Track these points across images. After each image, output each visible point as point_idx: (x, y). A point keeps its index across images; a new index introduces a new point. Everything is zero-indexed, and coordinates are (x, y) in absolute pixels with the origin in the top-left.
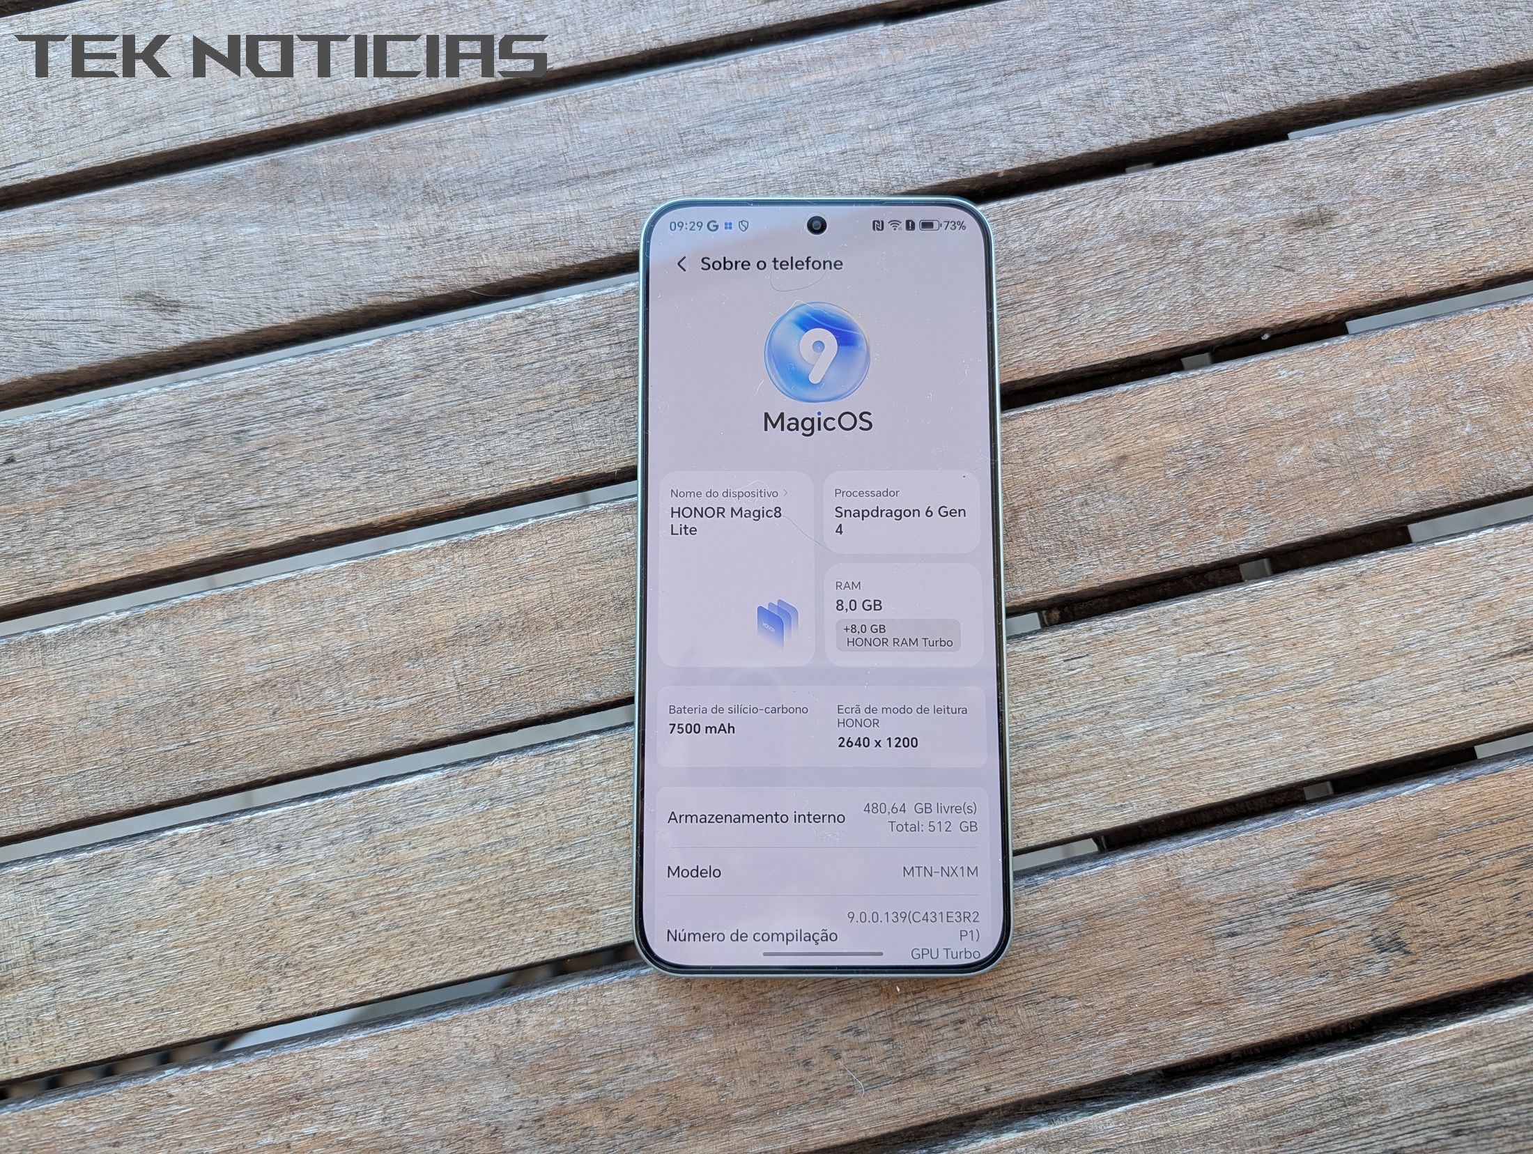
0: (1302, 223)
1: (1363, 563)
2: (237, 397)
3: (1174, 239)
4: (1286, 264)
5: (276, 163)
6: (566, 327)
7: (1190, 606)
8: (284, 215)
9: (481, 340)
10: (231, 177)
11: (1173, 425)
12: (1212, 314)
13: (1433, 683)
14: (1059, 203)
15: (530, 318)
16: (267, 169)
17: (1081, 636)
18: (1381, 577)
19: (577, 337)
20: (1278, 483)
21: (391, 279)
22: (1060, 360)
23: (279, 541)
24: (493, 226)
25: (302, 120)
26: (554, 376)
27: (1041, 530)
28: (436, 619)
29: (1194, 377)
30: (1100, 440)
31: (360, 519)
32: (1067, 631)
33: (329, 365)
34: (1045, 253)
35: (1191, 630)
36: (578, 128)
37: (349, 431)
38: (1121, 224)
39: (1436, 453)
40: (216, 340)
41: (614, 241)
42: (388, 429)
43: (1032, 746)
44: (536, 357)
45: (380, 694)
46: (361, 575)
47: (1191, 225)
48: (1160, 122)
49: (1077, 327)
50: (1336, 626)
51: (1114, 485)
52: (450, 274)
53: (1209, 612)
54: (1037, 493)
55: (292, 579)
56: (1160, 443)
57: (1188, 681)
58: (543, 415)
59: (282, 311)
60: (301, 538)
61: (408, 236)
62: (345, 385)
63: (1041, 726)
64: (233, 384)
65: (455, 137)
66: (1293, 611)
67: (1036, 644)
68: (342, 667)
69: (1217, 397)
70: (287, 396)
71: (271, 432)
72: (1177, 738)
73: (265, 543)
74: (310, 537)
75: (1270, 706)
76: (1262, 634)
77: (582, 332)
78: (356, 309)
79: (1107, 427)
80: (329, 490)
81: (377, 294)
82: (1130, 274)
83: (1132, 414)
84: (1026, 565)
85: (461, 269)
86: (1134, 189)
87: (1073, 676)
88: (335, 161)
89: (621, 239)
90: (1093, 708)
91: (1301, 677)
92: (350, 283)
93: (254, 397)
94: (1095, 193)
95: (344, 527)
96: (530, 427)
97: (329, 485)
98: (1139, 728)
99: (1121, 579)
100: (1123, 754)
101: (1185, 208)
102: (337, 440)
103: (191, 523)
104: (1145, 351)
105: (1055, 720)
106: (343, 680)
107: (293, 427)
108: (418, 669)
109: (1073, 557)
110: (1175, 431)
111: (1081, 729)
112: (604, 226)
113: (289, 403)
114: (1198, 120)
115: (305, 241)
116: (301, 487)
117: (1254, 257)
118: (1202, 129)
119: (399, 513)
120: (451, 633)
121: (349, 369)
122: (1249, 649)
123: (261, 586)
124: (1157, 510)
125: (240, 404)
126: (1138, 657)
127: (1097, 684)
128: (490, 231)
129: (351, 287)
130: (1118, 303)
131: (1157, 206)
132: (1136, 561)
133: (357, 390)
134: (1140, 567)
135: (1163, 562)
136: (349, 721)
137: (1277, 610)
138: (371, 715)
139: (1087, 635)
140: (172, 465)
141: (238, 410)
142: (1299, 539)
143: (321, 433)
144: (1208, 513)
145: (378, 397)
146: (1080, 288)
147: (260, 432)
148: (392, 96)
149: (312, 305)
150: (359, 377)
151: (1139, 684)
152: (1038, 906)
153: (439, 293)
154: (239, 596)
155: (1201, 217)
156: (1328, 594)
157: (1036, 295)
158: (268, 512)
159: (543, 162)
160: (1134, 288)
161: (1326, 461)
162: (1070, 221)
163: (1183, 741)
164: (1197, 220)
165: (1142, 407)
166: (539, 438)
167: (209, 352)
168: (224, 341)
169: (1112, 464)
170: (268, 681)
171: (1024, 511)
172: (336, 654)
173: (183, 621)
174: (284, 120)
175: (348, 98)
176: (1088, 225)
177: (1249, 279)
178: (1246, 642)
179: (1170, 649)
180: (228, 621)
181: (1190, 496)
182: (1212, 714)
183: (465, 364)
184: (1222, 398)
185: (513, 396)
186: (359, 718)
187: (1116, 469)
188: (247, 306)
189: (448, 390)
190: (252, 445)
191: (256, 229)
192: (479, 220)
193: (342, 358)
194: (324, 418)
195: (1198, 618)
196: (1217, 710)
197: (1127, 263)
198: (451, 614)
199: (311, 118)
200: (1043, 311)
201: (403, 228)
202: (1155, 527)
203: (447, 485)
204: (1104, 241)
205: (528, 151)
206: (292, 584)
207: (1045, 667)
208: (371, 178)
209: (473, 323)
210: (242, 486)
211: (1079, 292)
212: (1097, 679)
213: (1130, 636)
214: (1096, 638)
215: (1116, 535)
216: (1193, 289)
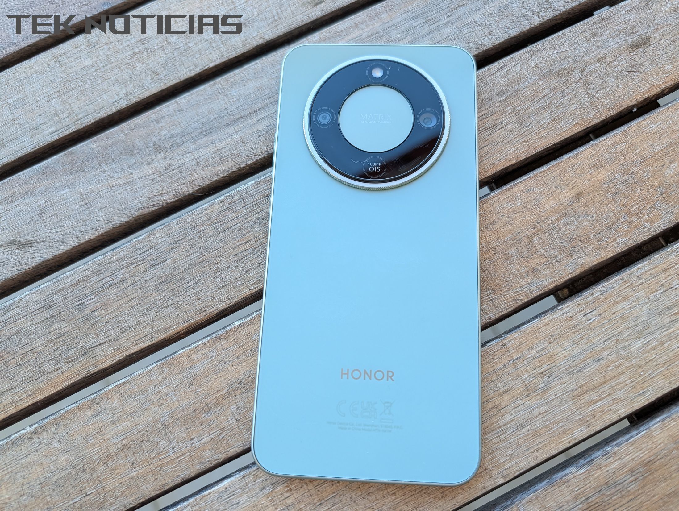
0: (635, 46)
2: (74, 286)
3: (570, 71)
4: (633, 69)
5: (72, 153)
6: (249, 200)
7: (644, 266)
8: (80, 179)
9: (204, 219)
10: (47, 167)
11: (601, 169)
12: (603, 105)
14: (501, 68)
15: (228, 201)
16: (66, 157)
17: (588, 299)
19: (257, 204)
20: (670, 185)
21: (146, 199)
22: (528, 149)
23: (115, 361)
24: (196, 156)
25: (80, 127)
26: (249, 229)
27: (547, 245)
28: (215, 385)
29: (604, 140)
30: (563, 187)
31: (158, 337)
32: (579, 299)
33: (122, 254)
34: (502, 96)
35: (649, 280)
36: (230, 94)
37: (141, 288)
38: (538, 71)
40: (56, 257)
41: (265, 148)
42: (162, 282)
43: (580, 371)
44: (237, 221)
45: (192, 437)
46: (166, 370)
47: (576, 61)
48: (542, 14)
49: (531, 130)
51: (579, 210)
52: (178, 188)
53: (656, 266)
54: (538, 226)
55: (127, 382)
56: (598, 180)
57: (657, 309)
58: (249, 252)
59: (89, 231)
60: (127, 356)
61: (151, 173)
62: (133, 263)
63: (582, 357)
64: (70, 279)
65: (165, 115)
67: (564, 311)
68: (167, 426)
69: (620, 148)
70: (102, 278)
71: (97, 300)
72: (662, 344)
73: (107, 364)
74: (131, 354)
77: (259, 201)
78: (131, 220)
79: (565, 179)
80: (136, 325)
81: (140, 209)
82: (551, 95)
83: (576, 169)
84: (545, 267)
85: (184, 184)
86: (539, 50)
87: (591, 323)
88: (102, 144)
89: (268, 146)
90: (609, 339)
92: (124, 207)
93: (84, 283)
94: (519, 58)
95: (149, 344)
96: (242, 260)
97: (136, 322)
98: (639, 344)
99: (600, 261)
100: (634, 361)
101: (570, 54)
102: (135, 295)
103: (62, 363)
104: (573, 133)
105: (589, 352)
106: (169, 434)
107: (109, 294)
108: (211, 416)
109: (569, 256)
110: (604, 172)
111: (606, 353)
112: (257, 141)
113: (104, 281)
114: (562, 8)
115: (94, 190)
116: (120, 327)
117: (615, 70)
118: (565, 12)
119: (179, 328)
120: (226, 390)
121: (133, 254)
123: (110, 390)
124: (608, 217)
125: (76, 289)
126: (625, 303)
127: (606, 325)
128: (195, 159)
129: (125, 209)
130: (550, 112)
131: (555, 56)
132: (605, 249)
133: (140, 264)
134: (609, 252)
135: (621, 245)
136: (178, 458)
138: (190, 451)
139: (591, 298)
140: (45, 333)
141: (76, 293)
143: (126, 294)
144: (637, 212)
145: (153, 266)
146: (527, 109)
147: (91, 302)
148: (126, 103)
149: (105, 224)
150: (140, 257)
151: (630, 318)
152: (614, 466)
153: (174, 200)
154: (98, 399)
155: (580, 56)
157: (504, 119)
158: (105, 346)
159: (215, 116)
160: (556, 101)
162: (510, 76)
163: (666, 345)
164: (578, 58)
165: (581, 163)
166: (249, 265)
167: (54, 264)
168: (61, 256)
169: (574, 199)
170: (125, 446)
171: (535, 236)
172: (162, 420)
173: (69, 422)
174: (70, 130)
175: (103, 109)
176: (520, 75)
177: (617, 81)
179: (641, 293)
180: (95, 416)
181: (623, 205)
183: (198, 235)
184: (623, 148)
185: (229, 245)
186: (183, 455)
187: (578, 201)
188: (70, 234)
189: (191, 252)
190: (88, 310)
191: (66, 191)
192: (188, 155)
193: (128, 249)
194: (125, 285)
195: (651, 272)
197: (548, 90)
198: (222, 379)
199: (85, 125)
200: (511, 126)
201: (146, 170)
202: (610, 227)
203: (203, 305)
204: (531, 81)
205: (206, 112)
206: (128, 384)
208: (124, 148)
209: (197, 211)
210: (86, 335)
211: (527, 111)
212: (606, 321)
213: (616, 292)
214: (597, 298)
215: (589, 238)
216: (588, 94)
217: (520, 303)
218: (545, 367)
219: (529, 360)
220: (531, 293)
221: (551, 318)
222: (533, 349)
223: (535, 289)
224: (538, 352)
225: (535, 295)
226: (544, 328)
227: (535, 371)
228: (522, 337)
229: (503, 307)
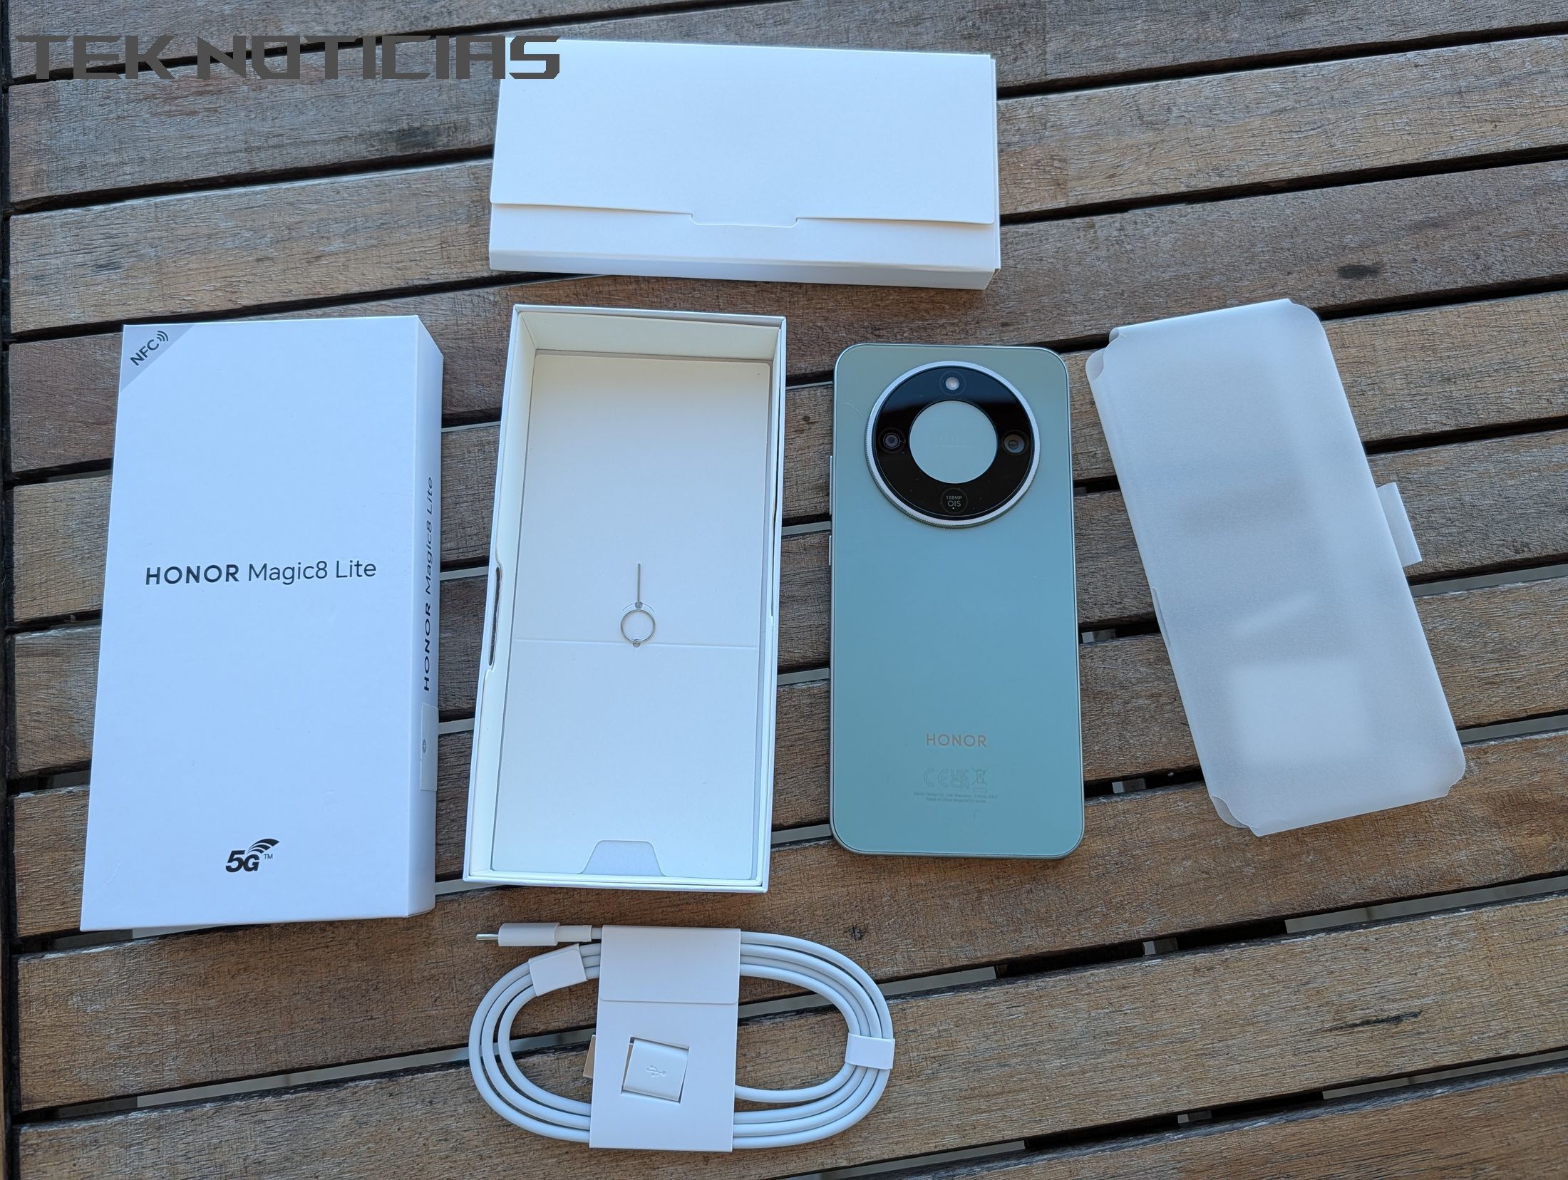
1: (1228, 952)
3: (1111, 698)
7: (1099, 974)
11: (1098, 837)
12: (1133, 756)
13: (1272, 1046)
16: (459, 589)
17: (1020, 991)
18: (1240, 964)
20: (1171, 887)
32: (1010, 986)
35: (1100, 993)
39: (1287, 873)
43: (979, 1070)
47: (1122, 687)
48: (1106, 608)
50: (1205, 998)
51: (1053, 879)
53: (1114, 979)
57: (1094, 1030)
63: (987, 1055)
66: (1174, 984)
67: (987, 994)
69: (1132, 819)
72: (1083, 1073)
75: (1153, 1054)
76: (1151, 999)
84: (985, 934)
87: (1012, 1020)
90: (1025, 1045)
91: (1177, 1034)
98: (1057, 1063)
99: (1052, 950)
100: (1043, 1081)
101: (1120, 675)
105: (997, 1052)
109: (1019, 931)
111: (1015, 1060)
114: (1134, 608)
117: (1167, 715)
118: (1137, 615)
122: (1141, 1010)
124: (1083, 900)
126: (1060, 1010)
127: (1029, 1027)
131: (1101, 672)
132: (1064, 938)
134: (1067, 942)
135: (1083, 939)
137: (1163, 982)
139: (1024, 990)
142: (1183, 930)
144: (1119, 905)
151: (1059, 1030)
155: (1131, 682)
156: (1201, 973)
161: (1207, 873)
163: (1087, 1075)
164: (1128, 684)
169: (1052, 863)
170: (432, 976)
177: (1162, 732)
178: (1139, 1005)
179: (1083, 1005)
181: (1106, 892)
182: (1110, 1057)
184: (1135, 820)
187: (1055, 868)
195: (1106, 984)
196: (1114, 1054)
202: (1079, 913)
207: (994, 1012)
212: (1029, 1023)
213: (1055, 994)
214: (1031, 993)
215: (1051, 917)
216: (1121, 736)
217: (940, 967)
218: (941, 1052)
219: (924, 1037)
220: (957, 959)
221: (969, 997)
222: (935, 1026)
223: (963, 956)
224: (939, 1031)
225: (961, 964)
226: (956, 1006)
227: (927, 1052)
228: (927, 1008)
229: (918, 964)
